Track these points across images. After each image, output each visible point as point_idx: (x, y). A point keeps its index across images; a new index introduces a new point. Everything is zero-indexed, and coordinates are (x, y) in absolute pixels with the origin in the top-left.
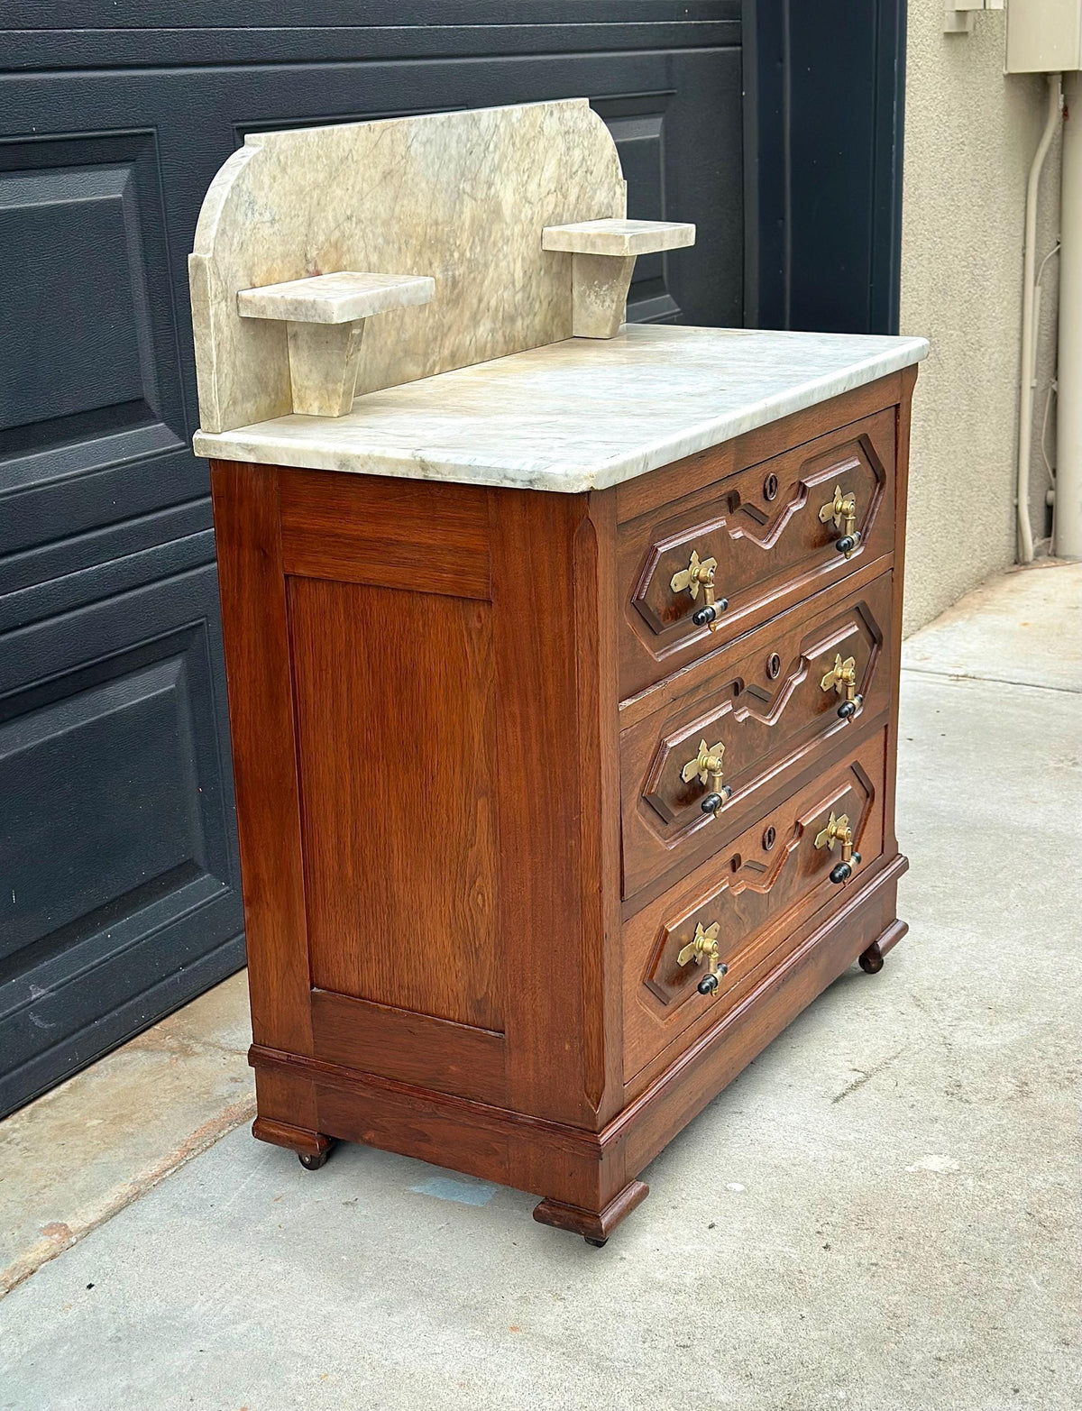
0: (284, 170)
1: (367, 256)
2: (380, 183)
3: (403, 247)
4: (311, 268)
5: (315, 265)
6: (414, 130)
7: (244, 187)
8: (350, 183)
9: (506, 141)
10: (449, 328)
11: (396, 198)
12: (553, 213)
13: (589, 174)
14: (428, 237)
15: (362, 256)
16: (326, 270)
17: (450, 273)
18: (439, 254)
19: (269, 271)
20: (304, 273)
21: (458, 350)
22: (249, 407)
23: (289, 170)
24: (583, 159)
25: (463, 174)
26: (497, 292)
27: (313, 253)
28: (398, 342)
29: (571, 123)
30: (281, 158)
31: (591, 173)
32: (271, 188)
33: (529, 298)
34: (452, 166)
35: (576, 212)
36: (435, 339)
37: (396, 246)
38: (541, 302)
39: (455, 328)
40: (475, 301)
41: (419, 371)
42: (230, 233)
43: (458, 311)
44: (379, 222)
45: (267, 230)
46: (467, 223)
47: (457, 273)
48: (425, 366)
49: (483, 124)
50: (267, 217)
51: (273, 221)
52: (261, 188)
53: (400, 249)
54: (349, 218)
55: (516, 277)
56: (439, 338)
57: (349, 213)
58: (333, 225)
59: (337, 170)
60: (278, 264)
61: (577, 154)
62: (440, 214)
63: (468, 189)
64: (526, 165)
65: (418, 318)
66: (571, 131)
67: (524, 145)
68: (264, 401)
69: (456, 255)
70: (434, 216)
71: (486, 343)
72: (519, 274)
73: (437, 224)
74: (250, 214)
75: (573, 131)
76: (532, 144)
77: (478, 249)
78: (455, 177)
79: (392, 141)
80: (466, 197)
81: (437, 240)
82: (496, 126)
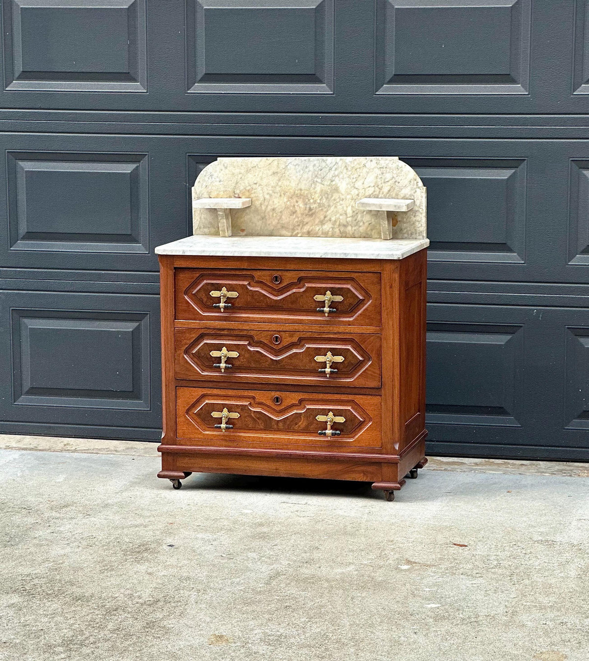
0: (226, 168)
1: (263, 196)
2: (272, 175)
3: (283, 195)
4: (236, 196)
5: (239, 195)
6: (289, 161)
7: (209, 171)
8: (257, 173)
9: (343, 168)
10: (307, 223)
11: (279, 180)
12: (372, 194)
13: (397, 183)
14: (296, 193)
15: (261, 195)
16: (244, 197)
17: (308, 206)
18: (301, 199)
19: (218, 194)
20: (233, 197)
21: (312, 230)
22: (206, 230)
23: (228, 168)
24: (393, 177)
25: (316, 176)
26: (335, 215)
27: (238, 192)
28: (278, 223)
29: (385, 165)
30: (225, 165)
31: (399, 183)
32: (220, 172)
33: (356, 220)
34: (310, 173)
35: (388, 195)
36: (299, 225)
37: (279, 194)
38: (364, 223)
39: (310, 224)
40: (322, 217)
41: (290, 234)
42: (202, 183)
43: (312, 218)
44: (270, 186)
45: (218, 183)
46: (318, 191)
47: (312, 207)
48: (292, 233)
49: (328, 162)
50: (218, 180)
51: (220, 181)
52: (216, 172)
53: (281, 196)
54: (256, 184)
55: (348, 212)
56: (301, 226)
57: (255, 182)
58: (247, 185)
59: (250, 170)
60: (222, 193)
61: (388, 176)
62: (303, 186)
63: (319, 180)
64: (356, 176)
65: (289, 218)
66: (385, 167)
67: (354, 170)
68: (213, 230)
69: (312, 201)
70: (299, 187)
71: (328, 231)
72: (349, 211)
73: (301, 190)
74: (210, 178)
75: (386, 168)
76: (358, 170)
77: (324, 200)
78: (312, 177)
79: (278, 164)
80: (318, 184)
81: (301, 195)
82: (336, 163)
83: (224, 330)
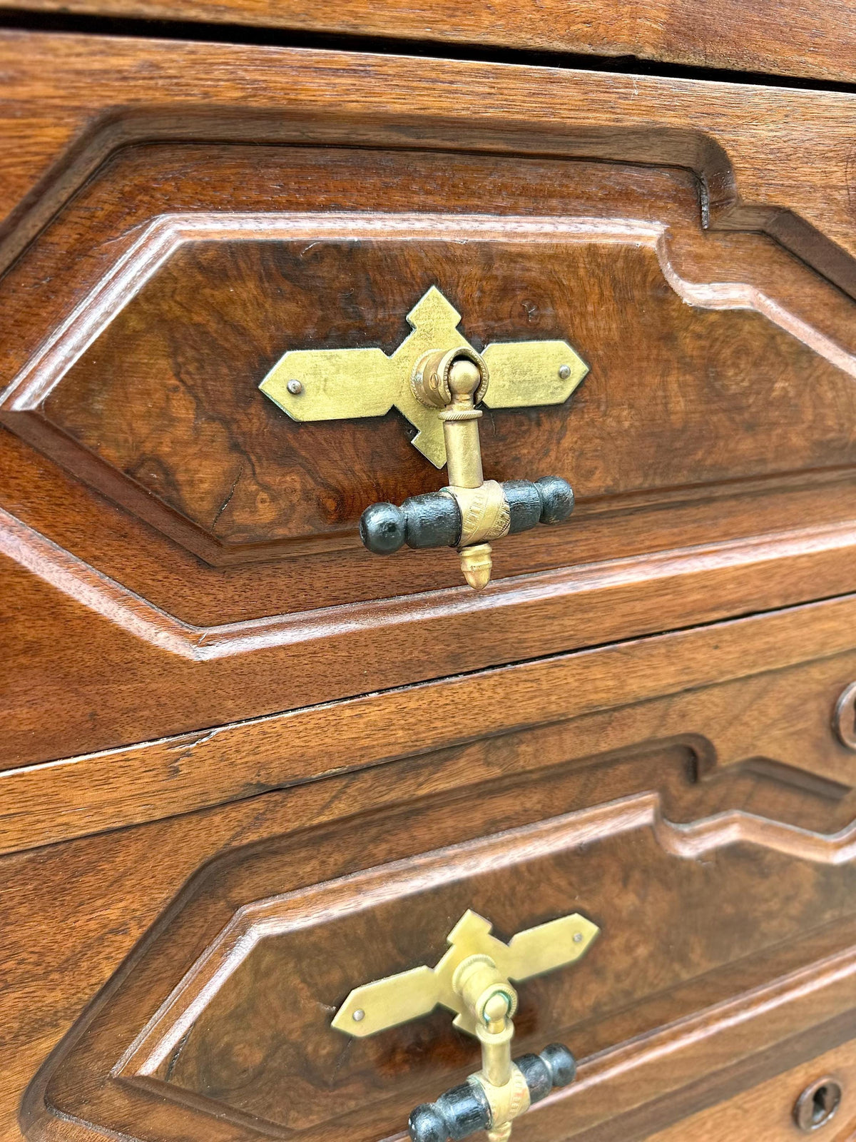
83: (448, 751)
